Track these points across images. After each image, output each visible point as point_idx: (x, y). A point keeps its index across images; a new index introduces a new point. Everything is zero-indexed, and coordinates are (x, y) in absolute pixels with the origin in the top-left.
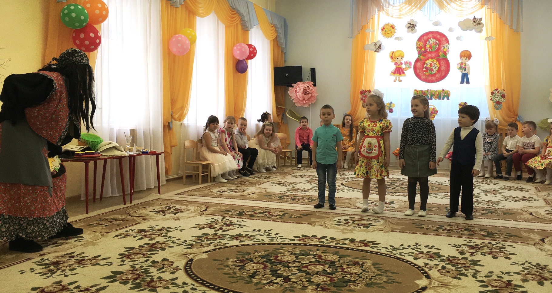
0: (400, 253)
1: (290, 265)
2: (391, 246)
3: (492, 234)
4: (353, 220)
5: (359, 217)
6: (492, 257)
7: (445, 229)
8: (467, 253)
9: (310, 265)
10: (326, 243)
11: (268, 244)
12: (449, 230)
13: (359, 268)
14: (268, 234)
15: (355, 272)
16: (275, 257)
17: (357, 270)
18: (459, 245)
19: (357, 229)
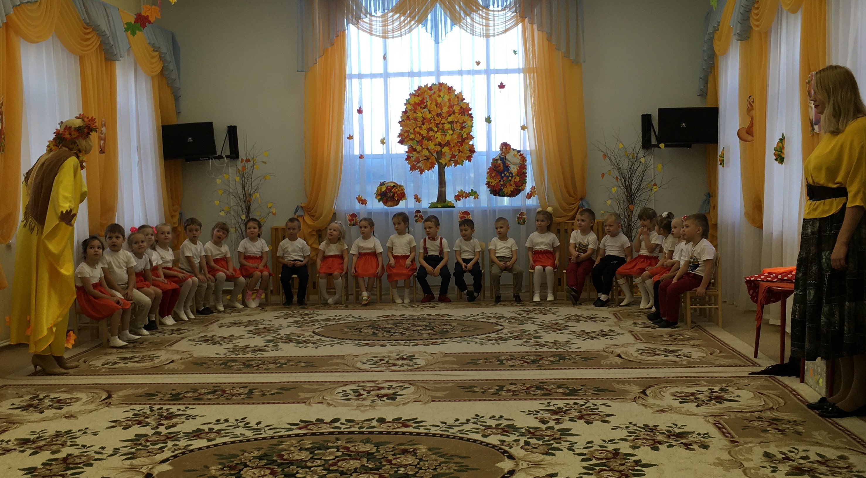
0: (459, 431)
1: (309, 464)
2: (442, 423)
3: (576, 391)
4: (366, 390)
5: (373, 385)
6: (585, 422)
7: (509, 391)
8: (550, 421)
9: (339, 461)
10: (344, 429)
11: (256, 439)
12: (514, 391)
13: (411, 457)
14: (246, 424)
15: (409, 463)
16: (278, 455)
17: (410, 460)
18: (536, 411)
19: (379, 402)
